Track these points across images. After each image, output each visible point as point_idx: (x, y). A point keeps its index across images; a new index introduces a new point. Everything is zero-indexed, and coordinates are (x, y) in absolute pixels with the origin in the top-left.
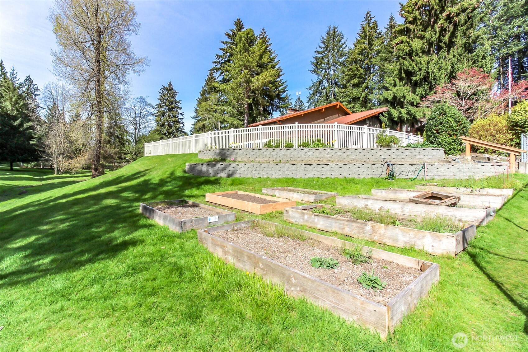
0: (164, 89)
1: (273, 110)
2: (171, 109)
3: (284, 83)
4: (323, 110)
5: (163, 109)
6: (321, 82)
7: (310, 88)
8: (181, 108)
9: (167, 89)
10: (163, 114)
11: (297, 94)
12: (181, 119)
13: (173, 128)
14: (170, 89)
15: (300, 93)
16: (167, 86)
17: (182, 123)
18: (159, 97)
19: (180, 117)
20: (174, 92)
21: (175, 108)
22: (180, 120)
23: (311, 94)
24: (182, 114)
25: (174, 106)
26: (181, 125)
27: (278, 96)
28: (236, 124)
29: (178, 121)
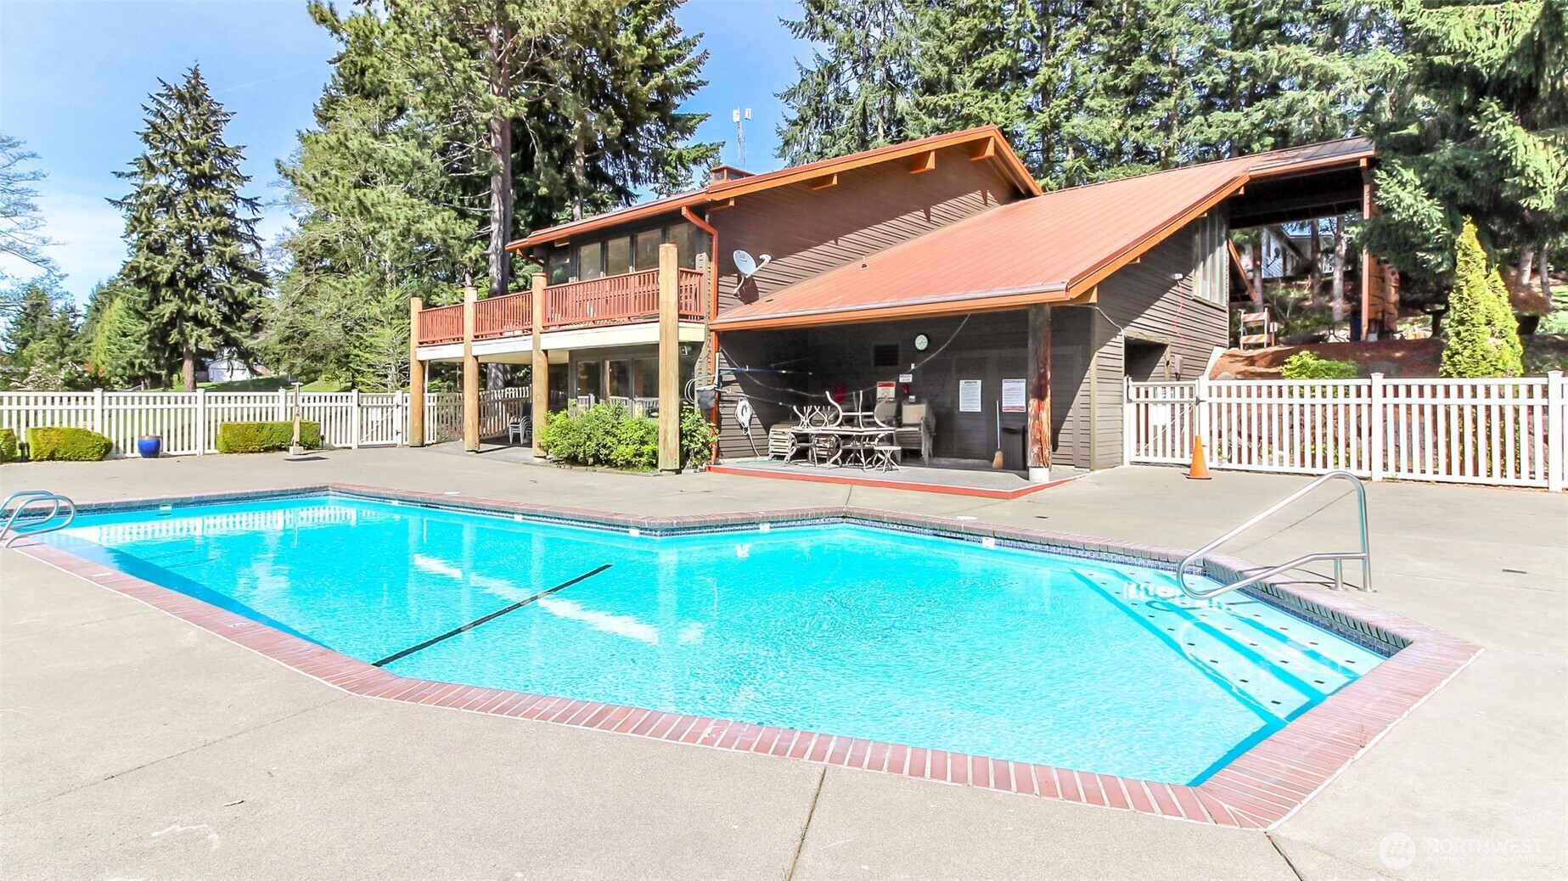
0: (169, 97)
1: (636, 178)
2: (199, 182)
3: (689, 44)
4: (931, 164)
5: (163, 181)
6: (832, 72)
7: (791, 94)
8: (247, 179)
9: (181, 98)
10: (166, 201)
11: (736, 118)
12: (247, 222)
13: (209, 261)
14: (192, 96)
15: (748, 113)
16: (182, 84)
17: (253, 240)
18: (144, 128)
19: (243, 213)
20: (214, 113)
21: (217, 177)
22: (242, 229)
23: (795, 123)
24: (251, 203)
25: (213, 167)
26: (248, 248)
27: (661, 107)
28: (437, 237)
29: (229, 233)
